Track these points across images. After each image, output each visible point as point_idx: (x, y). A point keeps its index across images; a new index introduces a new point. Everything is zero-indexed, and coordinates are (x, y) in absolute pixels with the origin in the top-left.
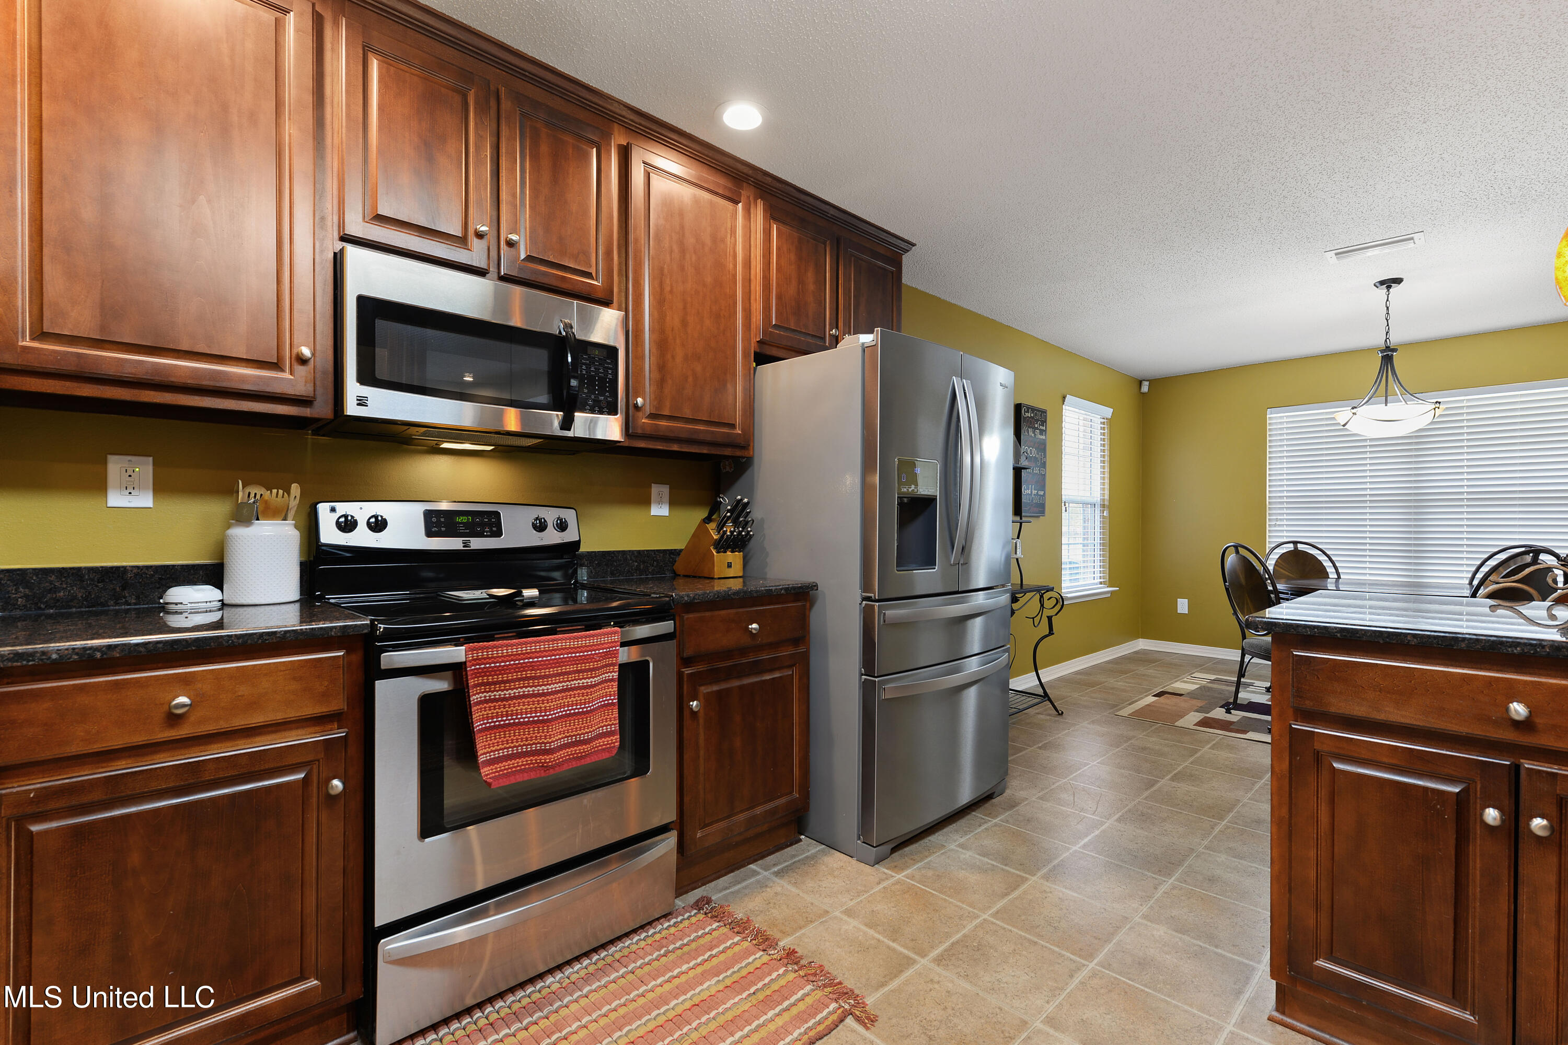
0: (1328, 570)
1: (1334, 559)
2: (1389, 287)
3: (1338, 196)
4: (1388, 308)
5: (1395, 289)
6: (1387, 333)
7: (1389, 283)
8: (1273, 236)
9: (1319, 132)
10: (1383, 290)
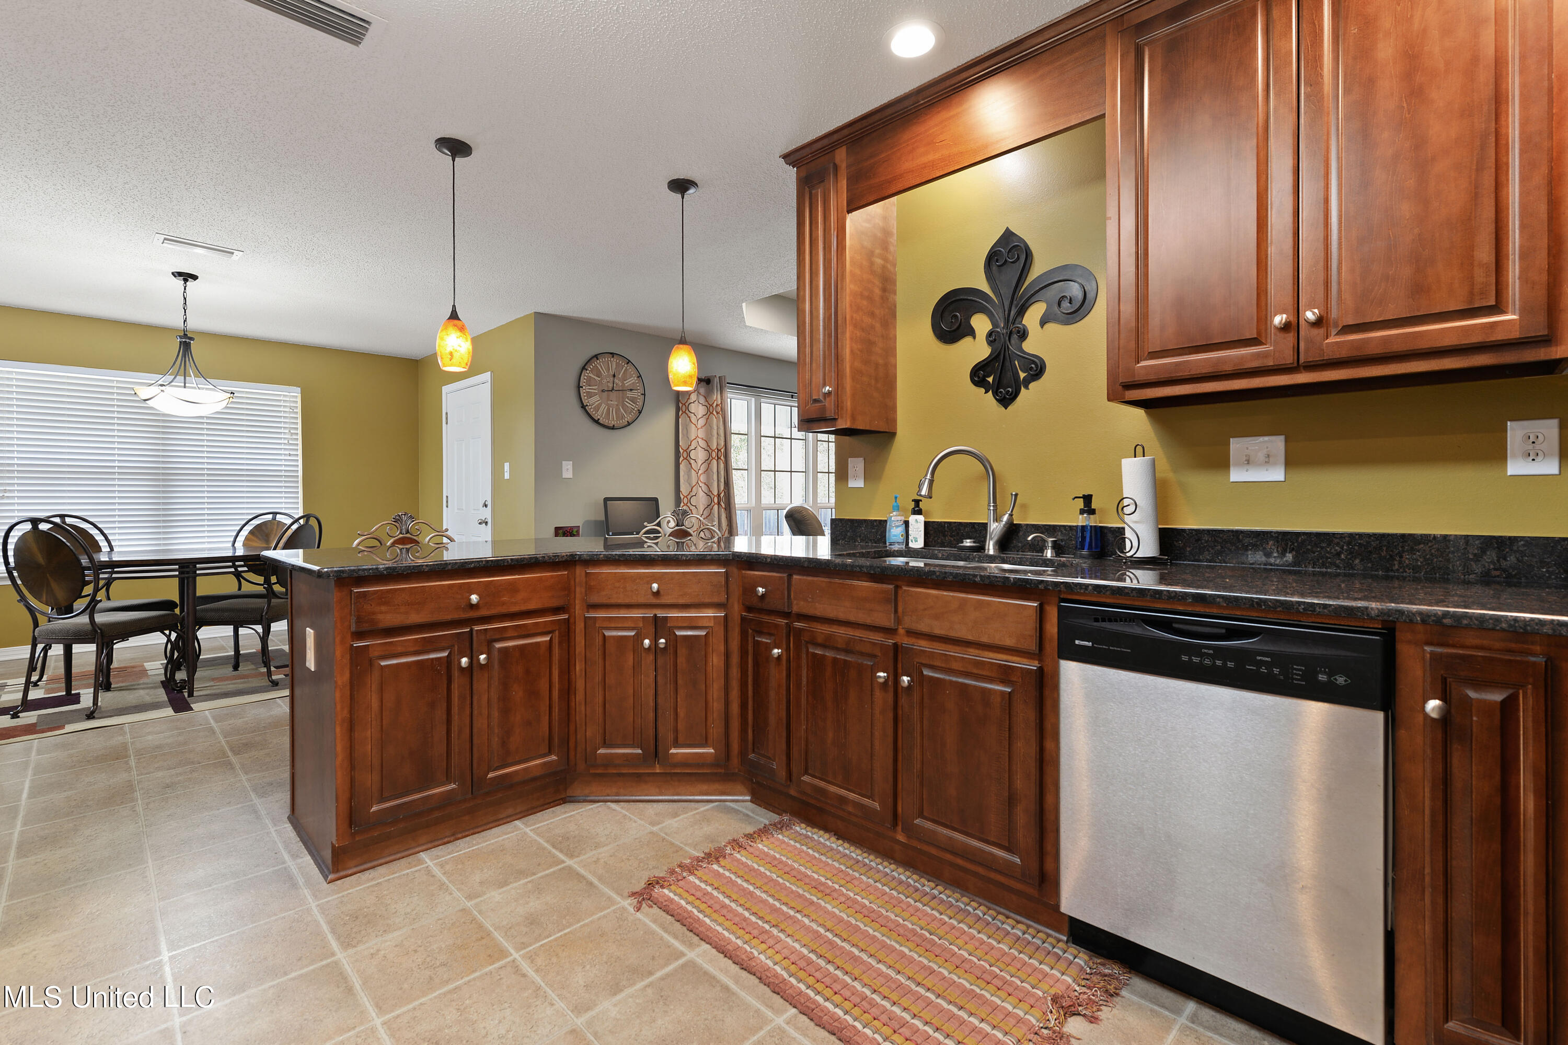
0: (101, 544)
1: (105, 532)
2: (186, 281)
3: (209, 201)
4: (185, 299)
5: (191, 283)
6: (185, 321)
7: (187, 277)
8: (123, 201)
9: (238, 154)
10: (180, 282)
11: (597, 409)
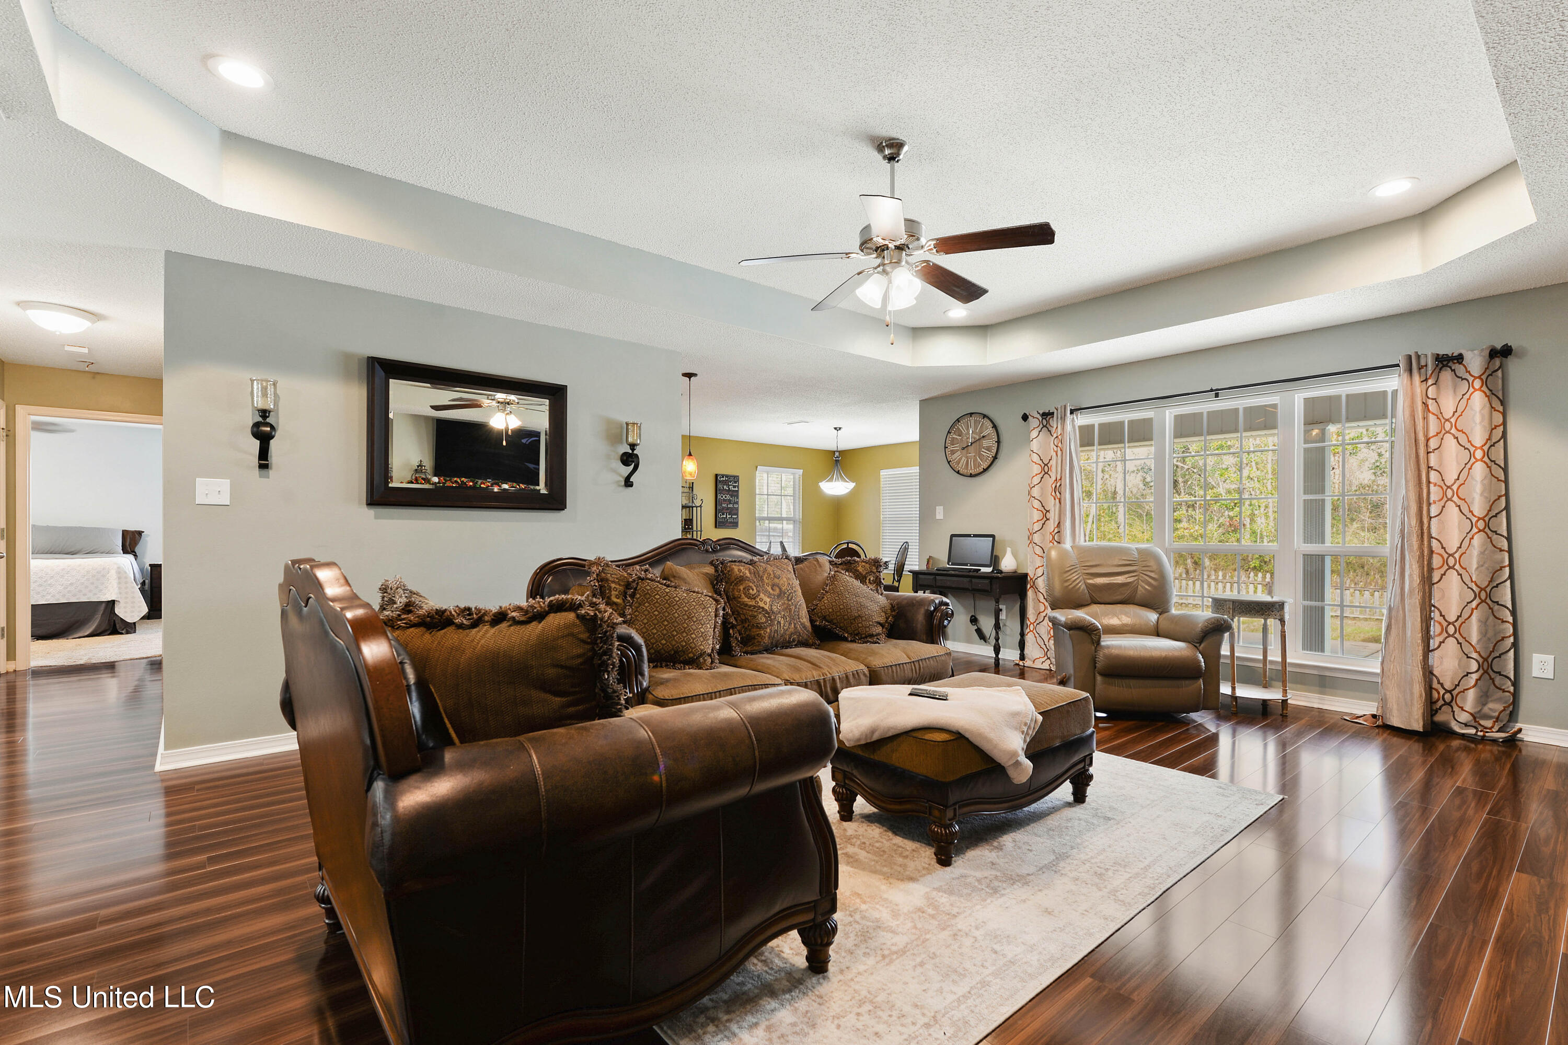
11: (958, 463)
